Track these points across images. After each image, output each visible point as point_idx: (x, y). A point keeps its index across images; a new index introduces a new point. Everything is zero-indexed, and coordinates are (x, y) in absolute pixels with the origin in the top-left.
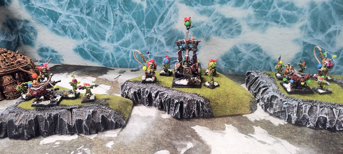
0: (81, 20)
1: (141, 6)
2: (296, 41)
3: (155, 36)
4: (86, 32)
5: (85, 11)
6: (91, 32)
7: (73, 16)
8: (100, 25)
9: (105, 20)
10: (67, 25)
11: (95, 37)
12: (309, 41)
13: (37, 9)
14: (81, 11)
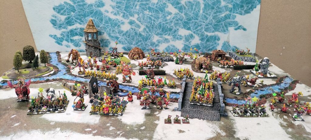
0: (126, 39)
1: (144, 36)
2: (182, 44)
3: (147, 43)
4: (127, 42)
5: (128, 37)
6: (128, 42)
7: (123, 38)
8: (132, 40)
9: (133, 39)
10: (121, 40)
11: (129, 44)
12: (185, 44)
13: (112, 36)
14: (126, 37)
